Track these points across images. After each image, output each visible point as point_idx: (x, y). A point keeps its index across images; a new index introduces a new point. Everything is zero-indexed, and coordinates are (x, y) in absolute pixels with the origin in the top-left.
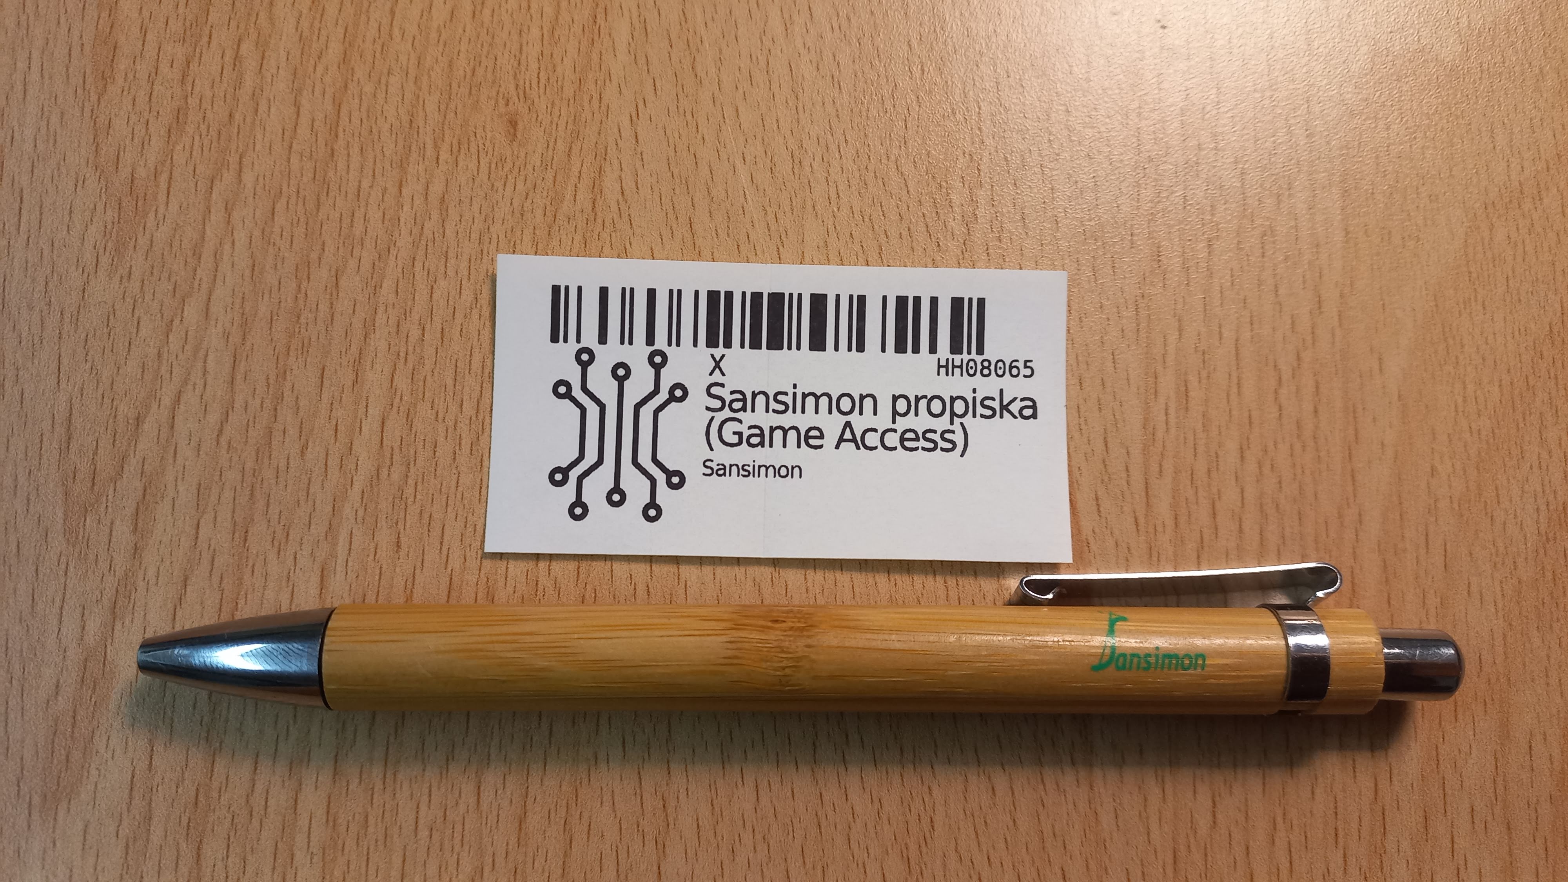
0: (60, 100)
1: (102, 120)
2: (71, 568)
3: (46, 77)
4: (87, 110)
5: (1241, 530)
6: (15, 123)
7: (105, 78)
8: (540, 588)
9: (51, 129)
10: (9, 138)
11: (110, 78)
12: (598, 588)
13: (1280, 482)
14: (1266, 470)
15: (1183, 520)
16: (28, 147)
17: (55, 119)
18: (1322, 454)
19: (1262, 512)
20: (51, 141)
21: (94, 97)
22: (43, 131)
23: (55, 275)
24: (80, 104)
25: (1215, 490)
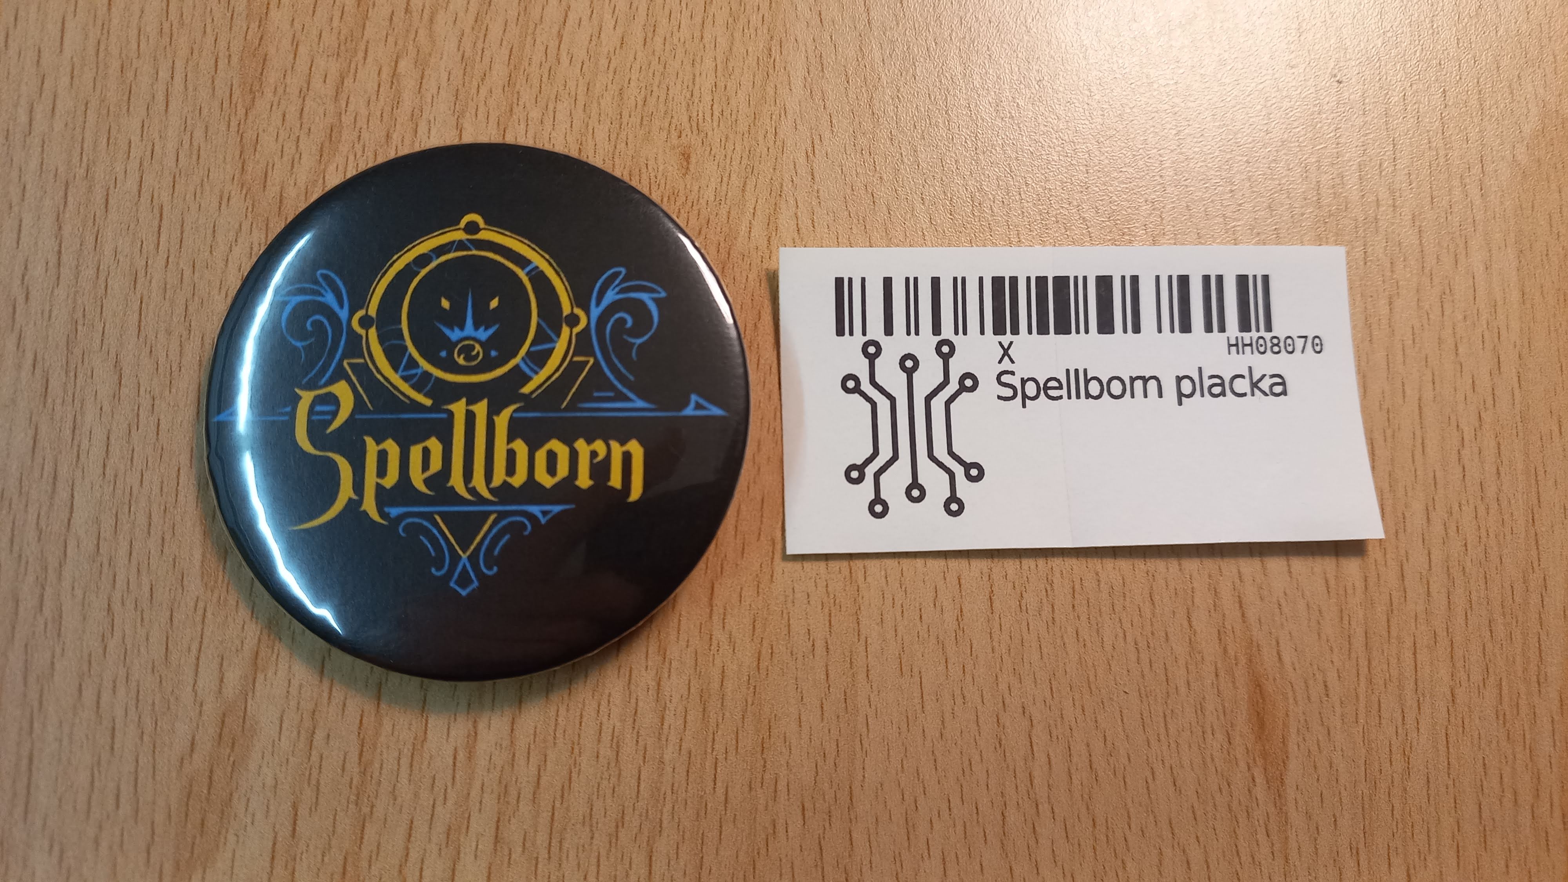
0: (205, 111)
1: (250, 135)
2: (209, 614)
3: (191, 89)
4: (234, 124)
5: (1429, 594)
6: (156, 135)
7: (253, 92)
8: (715, 643)
9: (195, 144)
10: (148, 153)
11: (258, 91)
12: (774, 643)
13: (1466, 545)
14: (1452, 532)
15: (1372, 581)
16: (170, 162)
17: (199, 134)
18: (1506, 517)
19: (1449, 575)
20: (195, 157)
21: (241, 111)
22: (186, 145)
23: (196, 298)
24: (227, 119)
25: (1403, 552)
